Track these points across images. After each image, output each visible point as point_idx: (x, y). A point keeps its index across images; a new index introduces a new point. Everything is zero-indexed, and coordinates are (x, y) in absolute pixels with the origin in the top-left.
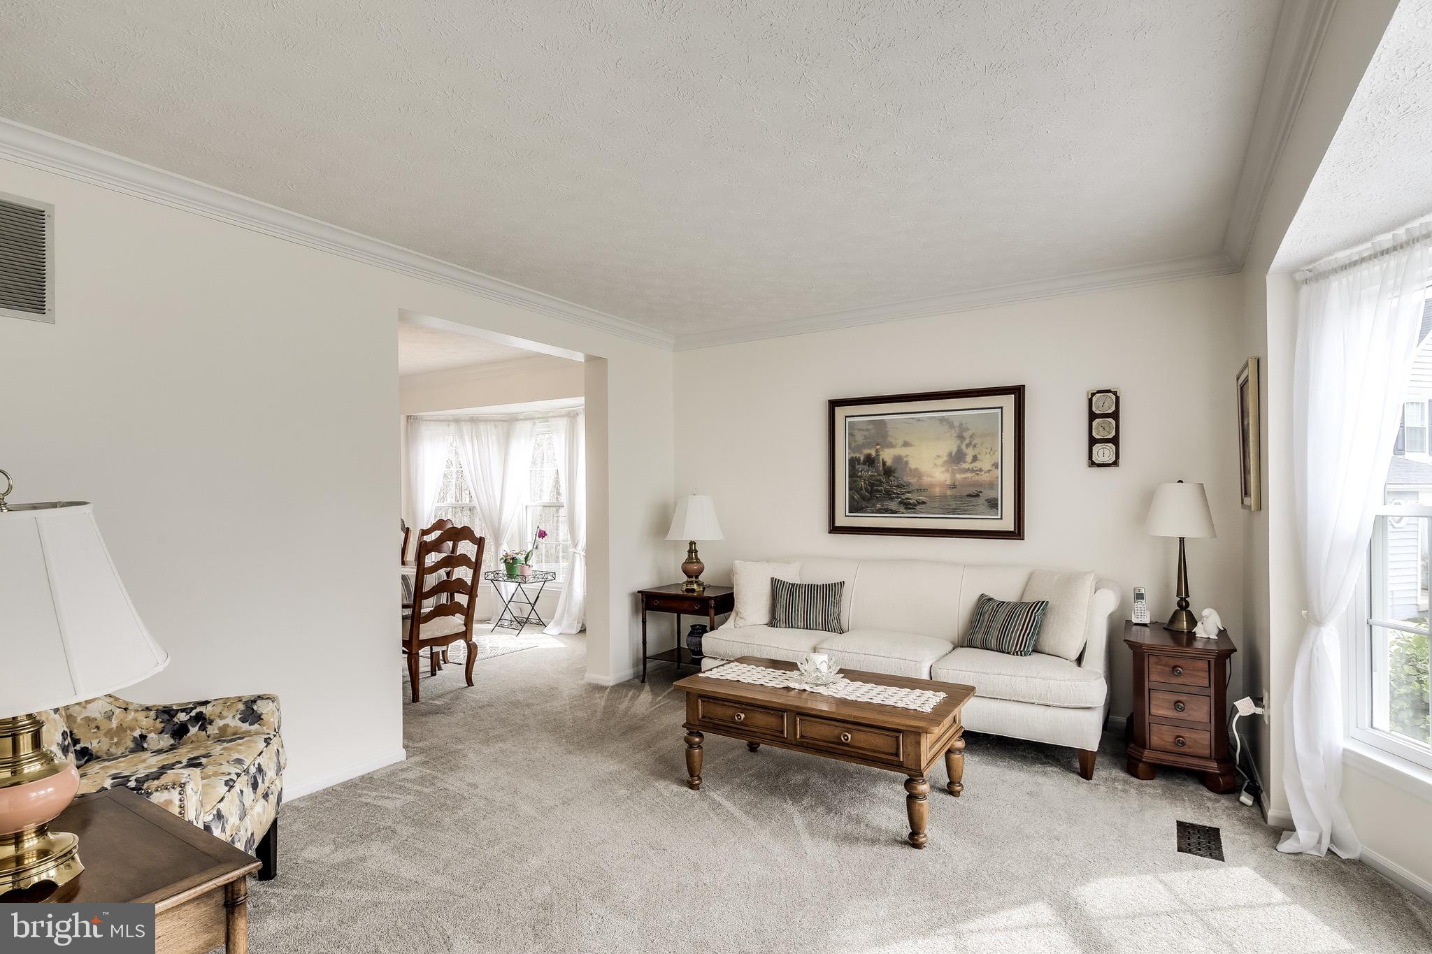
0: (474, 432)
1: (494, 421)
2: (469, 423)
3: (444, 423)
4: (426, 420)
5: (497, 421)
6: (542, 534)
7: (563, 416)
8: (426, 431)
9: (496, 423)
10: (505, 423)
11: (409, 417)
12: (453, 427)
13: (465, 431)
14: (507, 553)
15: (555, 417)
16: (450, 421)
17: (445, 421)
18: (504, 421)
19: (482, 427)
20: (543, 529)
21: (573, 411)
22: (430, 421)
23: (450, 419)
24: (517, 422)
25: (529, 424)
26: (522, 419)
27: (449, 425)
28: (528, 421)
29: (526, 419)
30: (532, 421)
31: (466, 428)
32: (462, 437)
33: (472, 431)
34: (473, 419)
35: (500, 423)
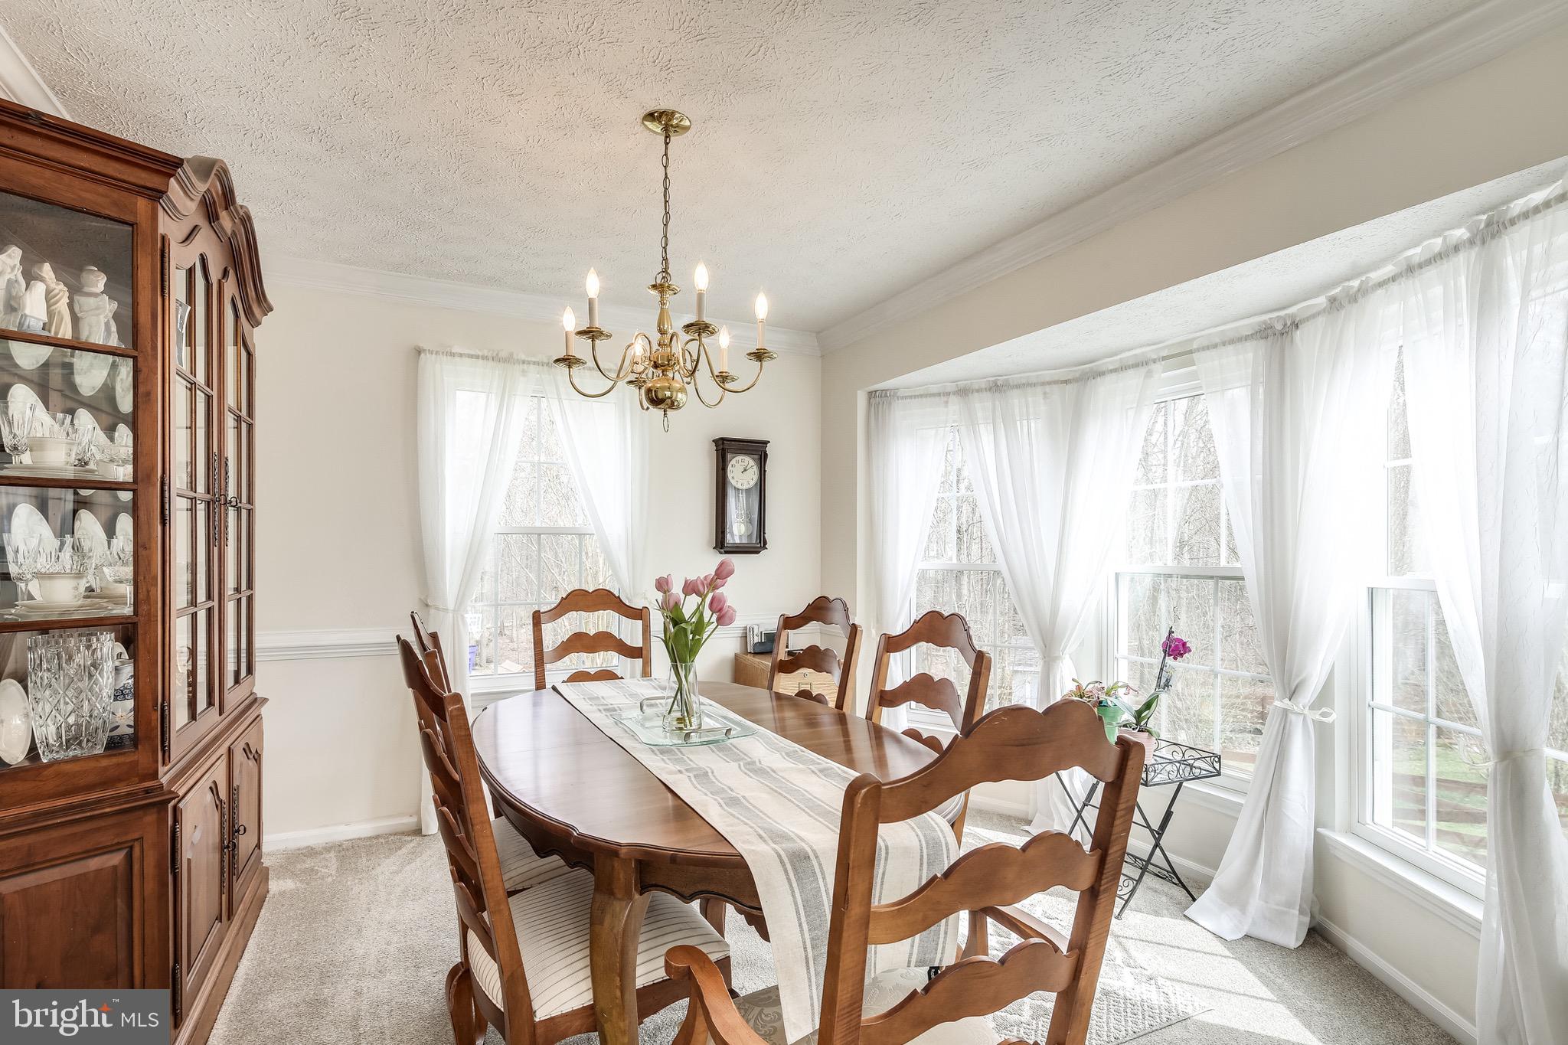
0: (999, 413)
1: (1043, 384)
2: (989, 394)
3: (937, 399)
4: (902, 398)
5: (1049, 383)
6: (1176, 648)
7: (1247, 338)
8: (901, 416)
9: (1047, 388)
10: (1069, 387)
11: (872, 395)
12: (955, 404)
13: (980, 414)
14: (1079, 687)
15: (1215, 346)
16: (949, 394)
17: (939, 394)
18: (1066, 382)
19: (1016, 399)
20: (1180, 634)
21: (1279, 317)
22: (911, 397)
23: (948, 390)
24: (1099, 379)
25: (1133, 378)
26: (1111, 371)
27: (947, 402)
28: (1131, 372)
29: (1123, 368)
30: (1143, 370)
31: (982, 405)
32: (973, 423)
33: (994, 410)
34: (997, 385)
35: (1055, 387)
